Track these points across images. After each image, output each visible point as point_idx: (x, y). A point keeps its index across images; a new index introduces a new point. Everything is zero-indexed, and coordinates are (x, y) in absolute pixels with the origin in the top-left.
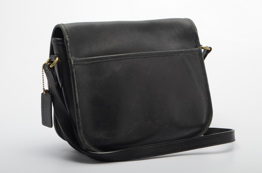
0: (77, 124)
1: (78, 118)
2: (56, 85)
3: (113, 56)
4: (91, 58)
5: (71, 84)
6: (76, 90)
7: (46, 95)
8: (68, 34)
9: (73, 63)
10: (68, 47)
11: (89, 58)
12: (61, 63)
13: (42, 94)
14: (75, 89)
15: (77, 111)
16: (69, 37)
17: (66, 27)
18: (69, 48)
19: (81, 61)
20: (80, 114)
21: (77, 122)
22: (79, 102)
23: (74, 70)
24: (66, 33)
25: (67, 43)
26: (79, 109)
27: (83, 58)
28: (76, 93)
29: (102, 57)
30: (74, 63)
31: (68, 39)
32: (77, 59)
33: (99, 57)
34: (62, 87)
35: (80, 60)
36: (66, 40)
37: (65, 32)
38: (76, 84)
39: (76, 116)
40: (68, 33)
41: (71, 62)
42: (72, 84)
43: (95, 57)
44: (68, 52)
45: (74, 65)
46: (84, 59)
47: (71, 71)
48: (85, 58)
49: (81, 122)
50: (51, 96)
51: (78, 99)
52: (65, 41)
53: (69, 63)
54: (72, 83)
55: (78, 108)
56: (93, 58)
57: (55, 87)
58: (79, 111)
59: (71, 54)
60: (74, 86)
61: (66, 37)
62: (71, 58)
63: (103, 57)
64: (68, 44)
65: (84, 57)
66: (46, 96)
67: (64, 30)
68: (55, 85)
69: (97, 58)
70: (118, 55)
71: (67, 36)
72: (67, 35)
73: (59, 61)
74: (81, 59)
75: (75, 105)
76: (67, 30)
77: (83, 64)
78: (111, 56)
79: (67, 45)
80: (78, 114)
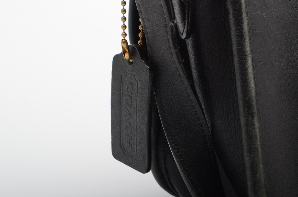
0: (248, 173)
1: (252, 150)
2: (172, 32)
5: (229, 25)
6: (248, 49)
7: (131, 63)
13: (117, 59)
14: (241, 45)
15: (250, 125)
20: (258, 137)
21: (248, 166)
22: (257, 93)
26: (256, 119)
28: (246, 59)
34: (188, 37)
38: (246, 28)
39: (245, 143)
42: (233, 28)
49: (261, 165)
50: (150, 69)
51: (252, 84)
54: (232, 22)
55: (253, 117)
57: (170, 37)
58: (257, 125)
60: (241, 36)
66: (129, 66)
68: (169, 29)
75: (241, 103)
80: (251, 138)
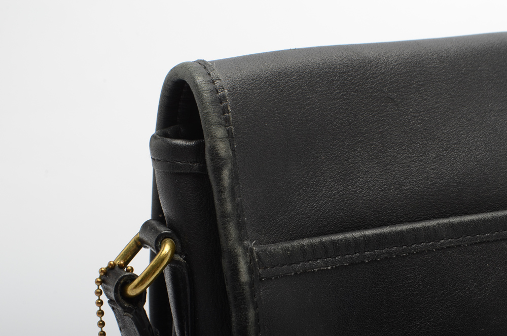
3: (460, 224)
4: (349, 235)
8: (227, 120)
9: (244, 277)
10: (221, 192)
11: (335, 237)
12: (185, 271)
16: (230, 136)
17: (217, 83)
18: (226, 195)
19: (290, 257)
23: (251, 314)
24: (214, 117)
25: (218, 170)
27: (306, 242)
29: (405, 227)
30: (251, 271)
31: (223, 148)
32: (272, 248)
33: (387, 230)
35: (285, 250)
36: (213, 150)
37: (210, 109)
40: (224, 111)
41: (235, 271)
43: (368, 232)
44: (224, 215)
45: (251, 284)
46: (312, 246)
47: (233, 319)
48: (316, 240)
52: (208, 157)
53: (227, 273)
56: (357, 234)
59: (240, 227)
61: (212, 137)
62: (240, 251)
63: (408, 231)
64: (226, 174)
65: (309, 236)
67: (207, 96)
69: (377, 235)
70: (489, 215)
71: (220, 132)
72: (220, 124)
73: (178, 262)
74: (295, 243)
76: (224, 96)
77: (305, 272)
78: (452, 225)
79: (219, 179)
